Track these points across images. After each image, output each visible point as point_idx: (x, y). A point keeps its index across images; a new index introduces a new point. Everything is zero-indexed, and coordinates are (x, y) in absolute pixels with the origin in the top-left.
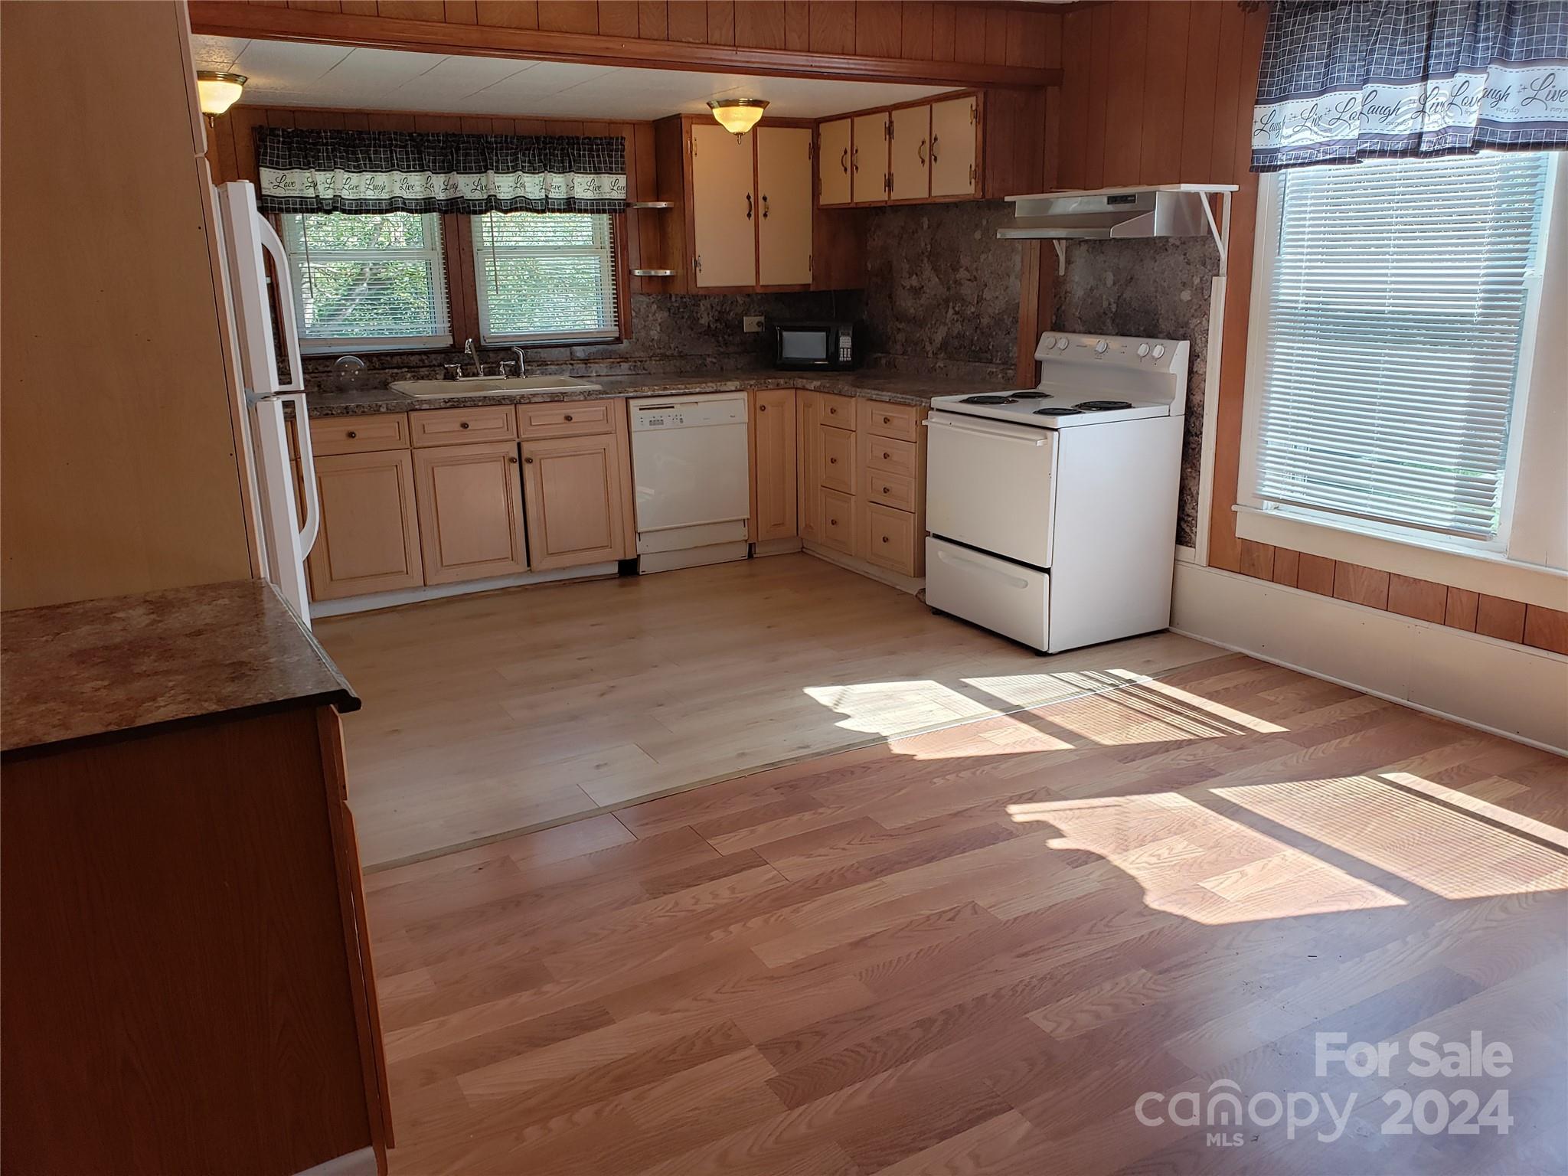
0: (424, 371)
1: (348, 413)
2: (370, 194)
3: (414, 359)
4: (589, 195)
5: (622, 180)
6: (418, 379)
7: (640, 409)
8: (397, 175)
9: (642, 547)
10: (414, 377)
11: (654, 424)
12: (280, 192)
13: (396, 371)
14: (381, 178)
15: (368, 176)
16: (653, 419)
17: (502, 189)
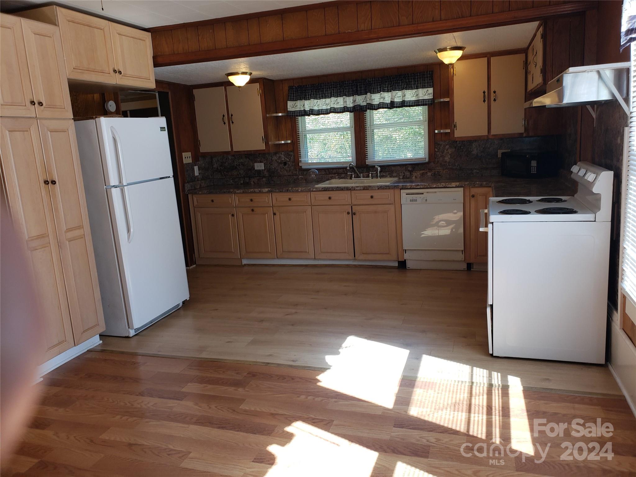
0: (343, 175)
1: (288, 191)
2: (324, 107)
3: (341, 171)
4: (414, 99)
5: (431, 90)
6: (340, 179)
7: (406, 194)
8: (333, 99)
9: (406, 256)
10: (339, 178)
11: (412, 201)
12: (293, 109)
13: (333, 175)
14: (328, 100)
15: (324, 100)
16: (412, 199)
17: (375, 100)
